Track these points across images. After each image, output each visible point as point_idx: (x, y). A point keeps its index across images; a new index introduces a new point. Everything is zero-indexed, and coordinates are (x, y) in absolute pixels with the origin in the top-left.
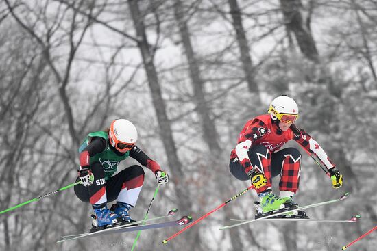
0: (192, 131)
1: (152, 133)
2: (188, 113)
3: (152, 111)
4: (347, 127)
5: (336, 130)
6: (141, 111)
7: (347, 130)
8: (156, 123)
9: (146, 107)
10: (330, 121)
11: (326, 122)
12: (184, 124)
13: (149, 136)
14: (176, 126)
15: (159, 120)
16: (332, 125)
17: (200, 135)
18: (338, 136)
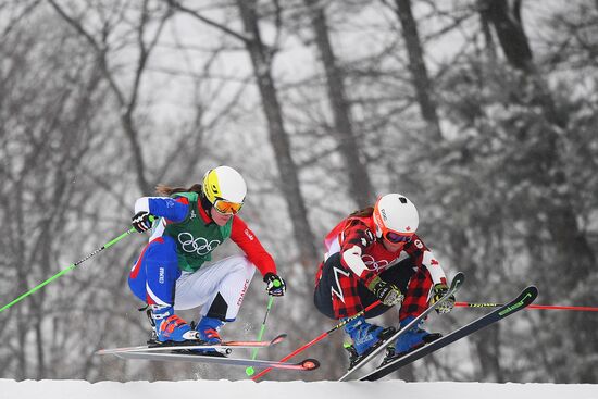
0: (332, 182)
1: (268, 185)
2: (327, 153)
3: (268, 152)
4: (576, 174)
5: (560, 179)
6: (250, 152)
7: (578, 180)
8: (274, 171)
9: (258, 146)
10: (550, 166)
11: (544, 166)
12: (319, 172)
13: (263, 191)
14: (306, 175)
15: (280, 166)
16: (552, 172)
17: (345, 189)
18: (563, 189)
